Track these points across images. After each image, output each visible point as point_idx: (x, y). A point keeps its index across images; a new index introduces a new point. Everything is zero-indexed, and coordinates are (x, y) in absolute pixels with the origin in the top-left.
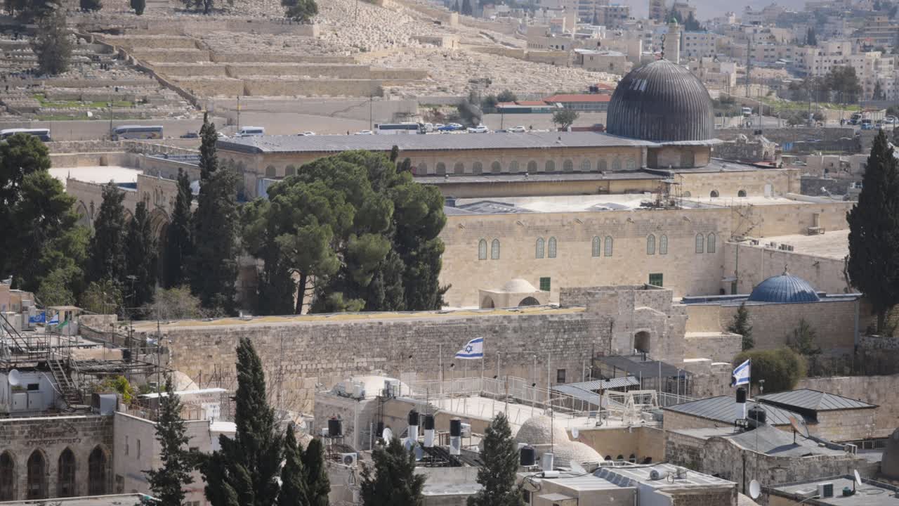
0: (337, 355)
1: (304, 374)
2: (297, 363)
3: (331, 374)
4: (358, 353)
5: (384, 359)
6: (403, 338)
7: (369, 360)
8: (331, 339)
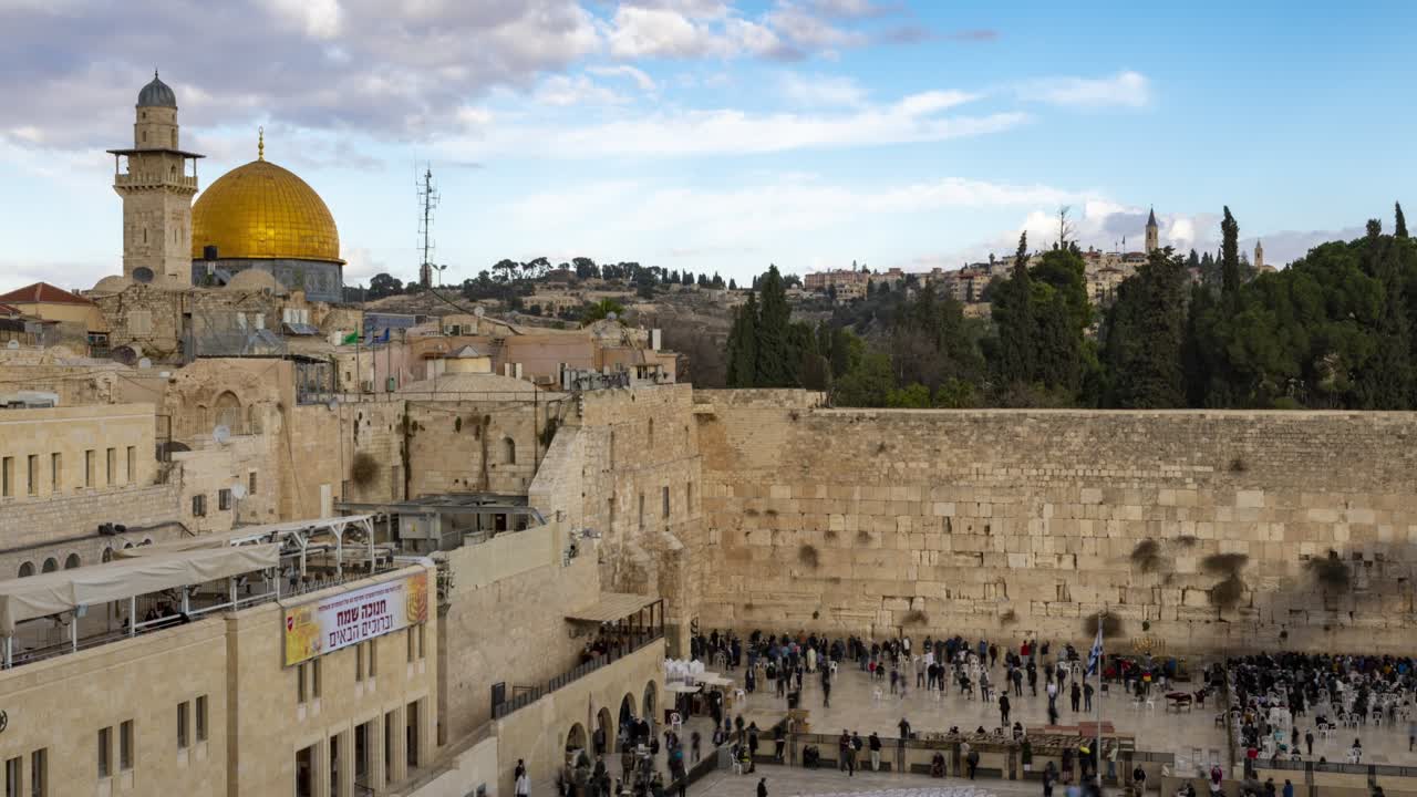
0: (1133, 458)
1: (1080, 484)
2: (1069, 466)
3: (1123, 485)
4: (1166, 458)
5: (1210, 469)
6: (1240, 440)
7: (1185, 468)
8: (1122, 435)
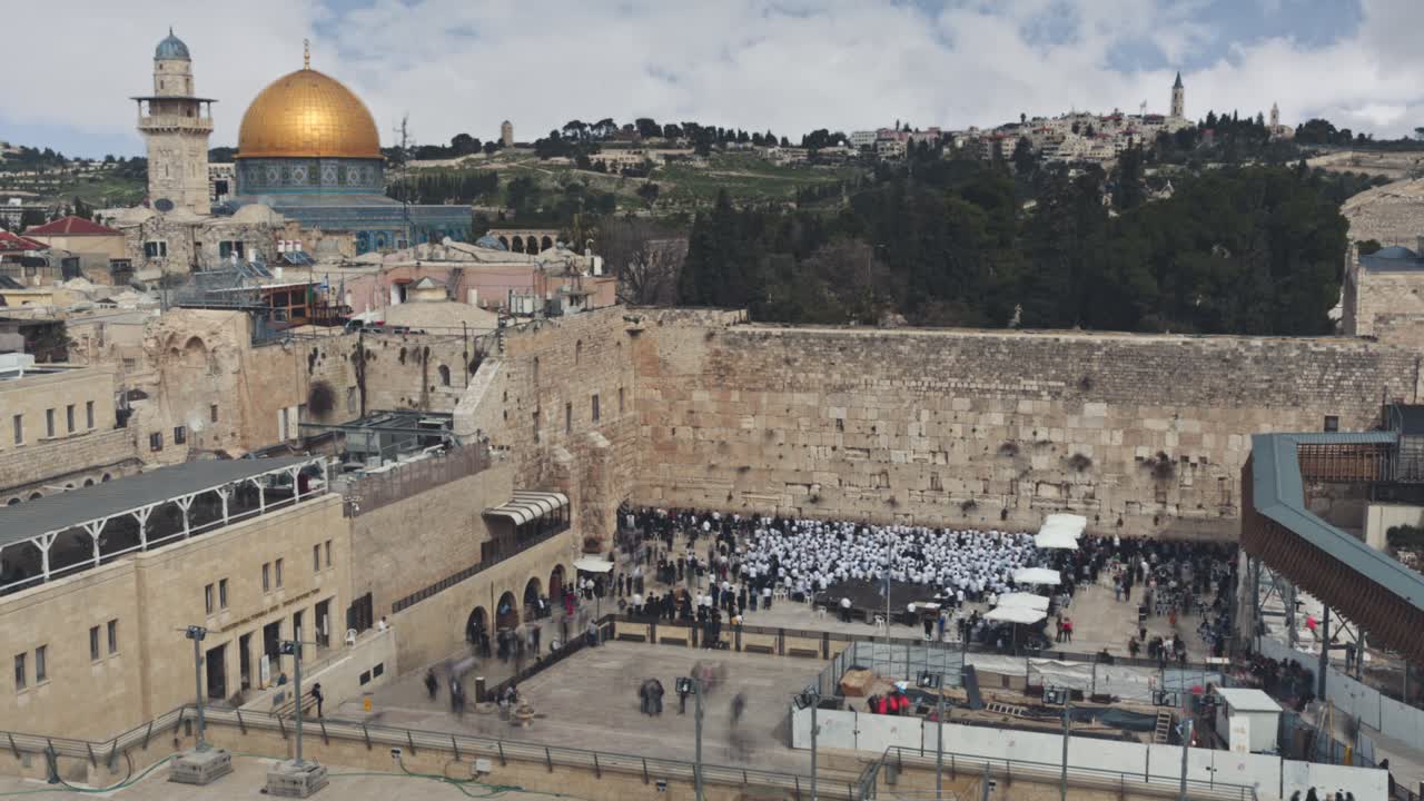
0: (997, 374)
1: (953, 394)
2: (943, 379)
3: (988, 396)
4: (1026, 375)
5: (1063, 384)
6: (1088, 361)
7: (1040, 383)
8: (989, 355)
